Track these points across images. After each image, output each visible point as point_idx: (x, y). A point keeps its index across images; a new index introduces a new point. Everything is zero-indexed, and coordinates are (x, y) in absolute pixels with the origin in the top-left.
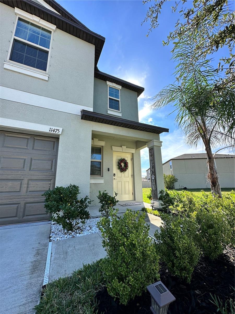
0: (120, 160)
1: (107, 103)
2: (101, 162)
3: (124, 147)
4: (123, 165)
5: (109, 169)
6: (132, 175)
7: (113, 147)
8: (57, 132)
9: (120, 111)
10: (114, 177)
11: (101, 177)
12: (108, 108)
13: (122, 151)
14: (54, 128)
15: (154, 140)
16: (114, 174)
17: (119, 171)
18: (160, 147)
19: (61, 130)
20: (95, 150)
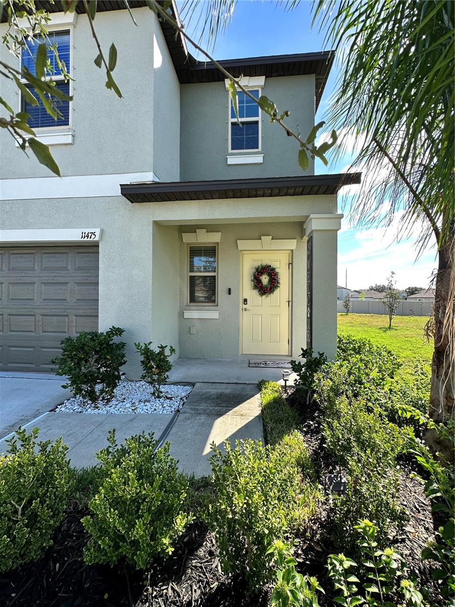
0: (258, 268)
1: (227, 140)
2: (215, 276)
3: (266, 239)
4: (265, 279)
5: (230, 289)
6: (289, 302)
7: (238, 241)
8: (93, 236)
9: (260, 149)
10: (245, 306)
11: (215, 306)
12: (230, 151)
13: (262, 249)
14: (87, 231)
15: (312, 216)
16: (245, 300)
17: (256, 293)
18: (337, 230)
19: (97, 231)
20: (203, 252)
